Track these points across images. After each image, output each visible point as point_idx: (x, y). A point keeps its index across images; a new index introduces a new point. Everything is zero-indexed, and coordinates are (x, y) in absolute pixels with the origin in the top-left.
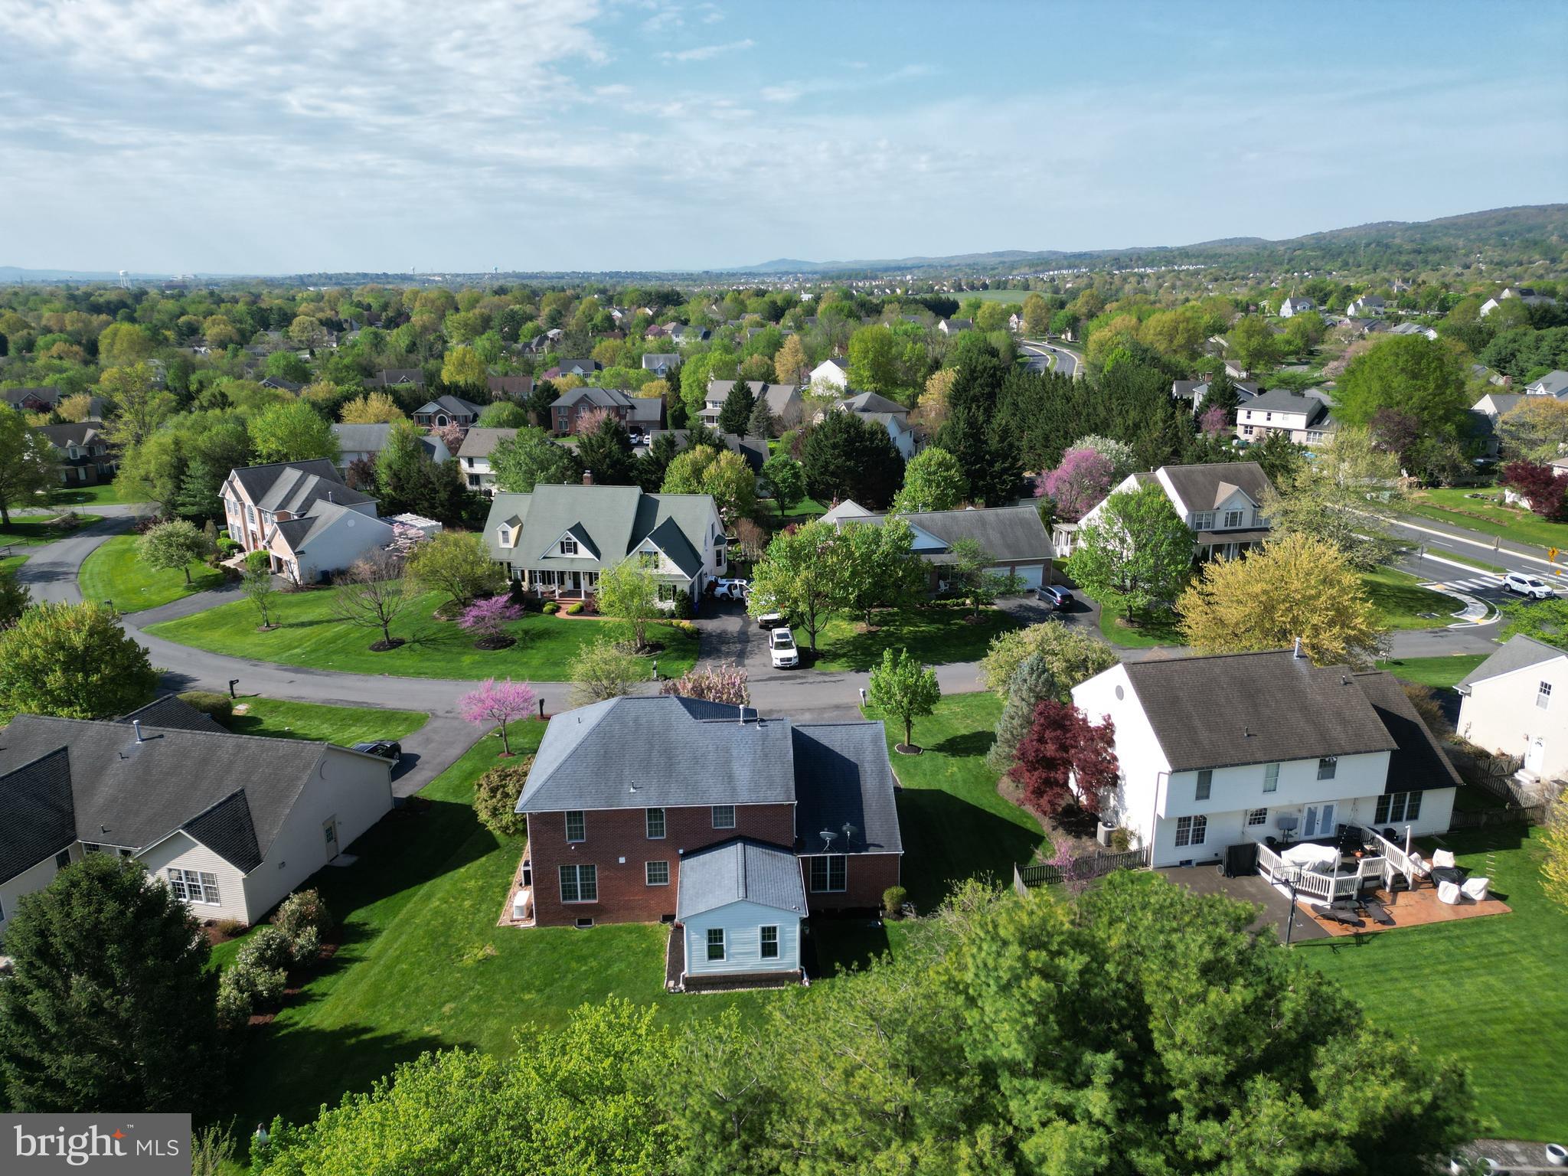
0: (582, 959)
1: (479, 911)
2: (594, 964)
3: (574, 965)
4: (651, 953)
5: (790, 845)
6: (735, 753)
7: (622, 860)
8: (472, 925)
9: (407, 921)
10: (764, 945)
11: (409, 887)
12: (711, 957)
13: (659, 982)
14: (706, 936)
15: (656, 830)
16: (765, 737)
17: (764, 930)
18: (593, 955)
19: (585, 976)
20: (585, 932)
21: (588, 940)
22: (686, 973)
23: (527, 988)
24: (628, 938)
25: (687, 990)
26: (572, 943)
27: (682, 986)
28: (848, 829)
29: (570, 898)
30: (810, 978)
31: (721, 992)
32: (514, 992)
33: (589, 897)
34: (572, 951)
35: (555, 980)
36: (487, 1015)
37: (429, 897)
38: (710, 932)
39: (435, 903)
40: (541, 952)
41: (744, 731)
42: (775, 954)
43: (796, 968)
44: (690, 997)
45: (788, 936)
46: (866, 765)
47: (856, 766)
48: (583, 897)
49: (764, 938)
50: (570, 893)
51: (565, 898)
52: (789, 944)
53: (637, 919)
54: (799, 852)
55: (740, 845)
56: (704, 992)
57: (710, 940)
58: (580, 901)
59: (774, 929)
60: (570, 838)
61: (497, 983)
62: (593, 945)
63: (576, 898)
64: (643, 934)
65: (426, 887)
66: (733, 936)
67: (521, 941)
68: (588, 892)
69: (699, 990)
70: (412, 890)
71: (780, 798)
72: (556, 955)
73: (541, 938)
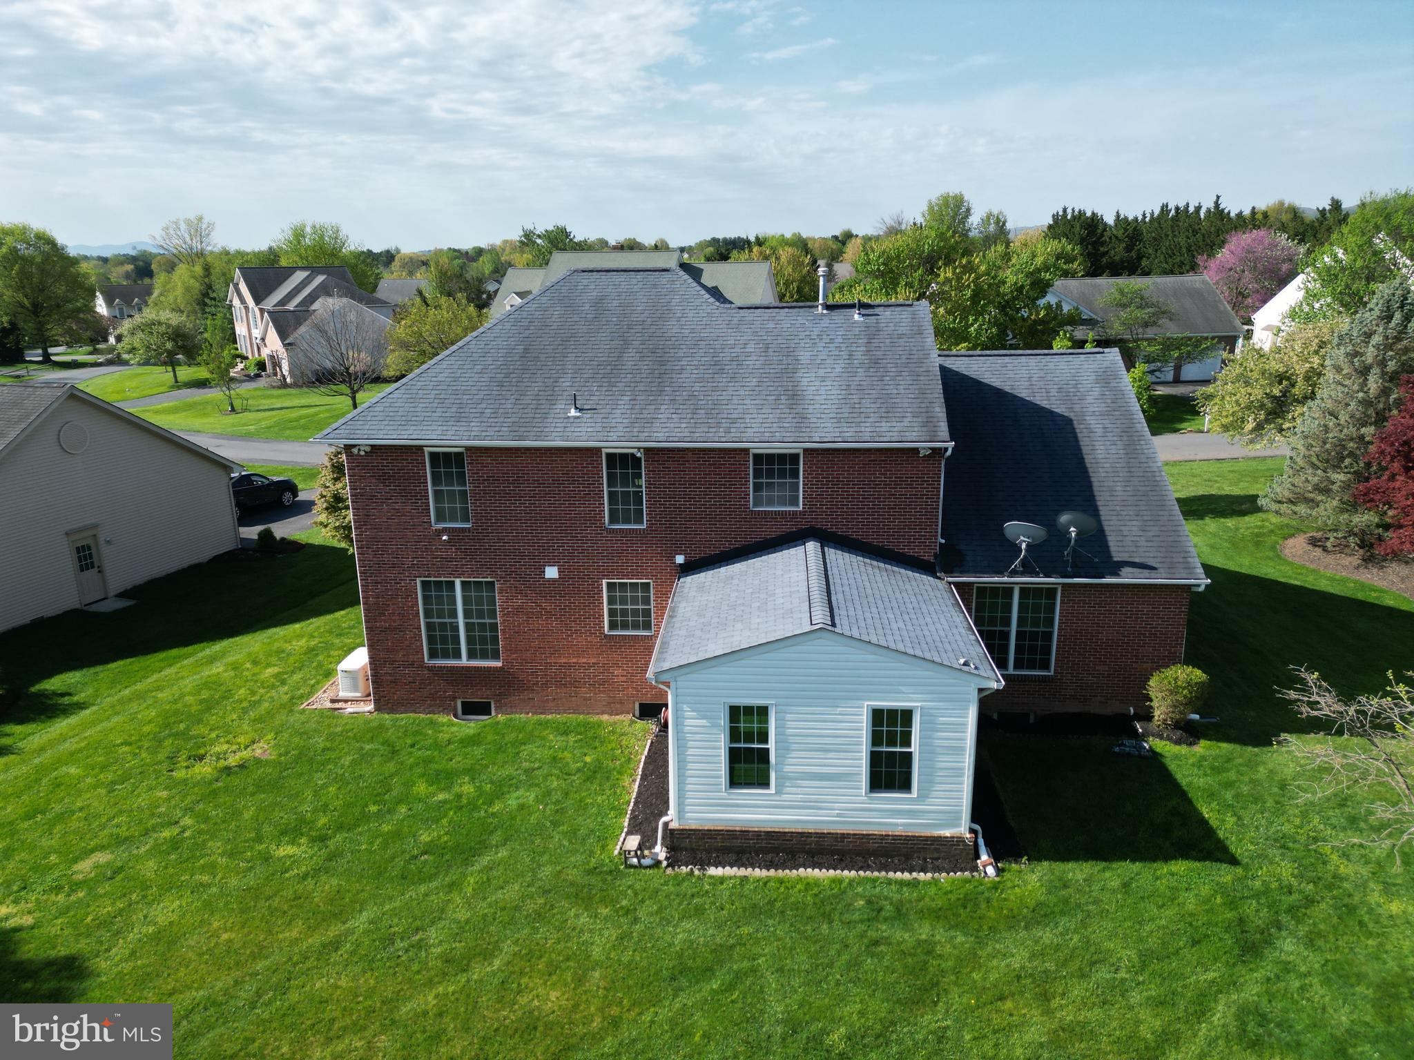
0: (444, 778)
1: (283, 682)
2: (468, 789)
3: (421, 788)
4: (598, 774)
5: (928, 557)
6: (804, 356)
7: (552, 572)
8: (254, 704)
9: (140, 696)
10: (876, 759)
11: (186, 645)
12: (735, 781)
13: (605, 840)
14: (723, 720)
15: (626, 506)
16: (872, 335)
17: (878, 716)
18: (472, 772)
19: (434, 814)
20: (472, 726)
21: (473, 740)
22: (672, 818)
23: (291, 833)
24: (556, 741)
25: (673, 862)
26: (436, 745)
27: (660, 851)
28: (1070, 523)
29: (446, 656)
30: (997, 856)
31: (758, 873)
32: (259, 839)
33: (484, 656)
34: (427, 761)
35: (365, 817)
36: (169, 886)
37: (212, 660)
38: (735, 712)
39: (218, 668)
40: (365, 757)
41: (825, 322)
42: (906, 786)
43: (962, 828)
44: (679, 881)
45: (942, 738)
46: (1091, 420)
47: (1069, 421)
48: (472, 655)
49: (876, 739)
50: (443, 642)
51: (433, 655)
52: (943, 761)
53: (585, 707)
54: (949, 571)
55: (812, 546)
56: (713, 871)
57: (734, 735)
58: (464, 661)
59: (907, 715)
60: (440, 517)
61: (237, 814)
62: (478, 751)
63: (458, 655)
64: (590, 736)
65: (218, 646)
66: (793, 727)
67: (331, 737)
68: (482, 643)
69: (703, 865)
70: (190, 649)
71: (912, 435)
72: (391, 767)
73: (375, 732)
